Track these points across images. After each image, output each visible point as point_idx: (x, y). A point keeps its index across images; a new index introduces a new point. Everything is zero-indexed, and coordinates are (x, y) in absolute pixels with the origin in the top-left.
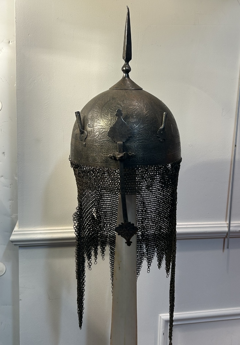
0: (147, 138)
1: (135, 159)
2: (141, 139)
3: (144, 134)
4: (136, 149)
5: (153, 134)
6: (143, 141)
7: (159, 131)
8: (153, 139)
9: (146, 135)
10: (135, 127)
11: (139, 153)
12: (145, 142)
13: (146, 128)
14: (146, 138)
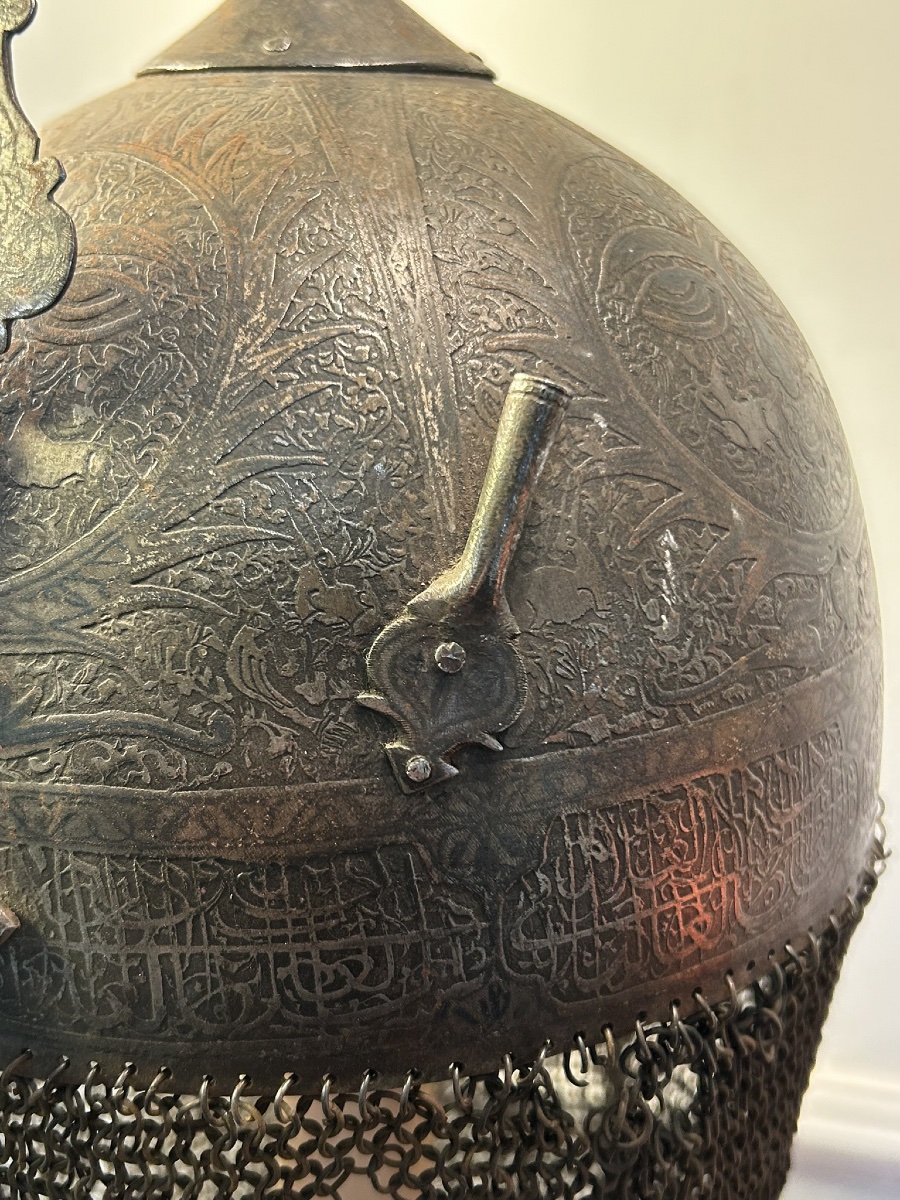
0: (195, 723)
1: (23, 975)
2: (110, 737)
3: (149, 672)
4: (33, 850)
5: (287, 669)
6: (129, 762)
7: (399, 633)
8: (278, 744)
9: (185, 688)
10: (51, 551)
11: (68, 906)
12: (161, 781)
13: (205, 580)
14: (180, 717)
